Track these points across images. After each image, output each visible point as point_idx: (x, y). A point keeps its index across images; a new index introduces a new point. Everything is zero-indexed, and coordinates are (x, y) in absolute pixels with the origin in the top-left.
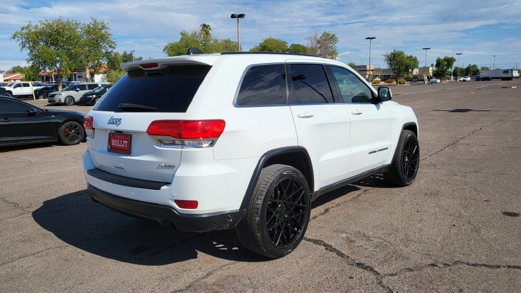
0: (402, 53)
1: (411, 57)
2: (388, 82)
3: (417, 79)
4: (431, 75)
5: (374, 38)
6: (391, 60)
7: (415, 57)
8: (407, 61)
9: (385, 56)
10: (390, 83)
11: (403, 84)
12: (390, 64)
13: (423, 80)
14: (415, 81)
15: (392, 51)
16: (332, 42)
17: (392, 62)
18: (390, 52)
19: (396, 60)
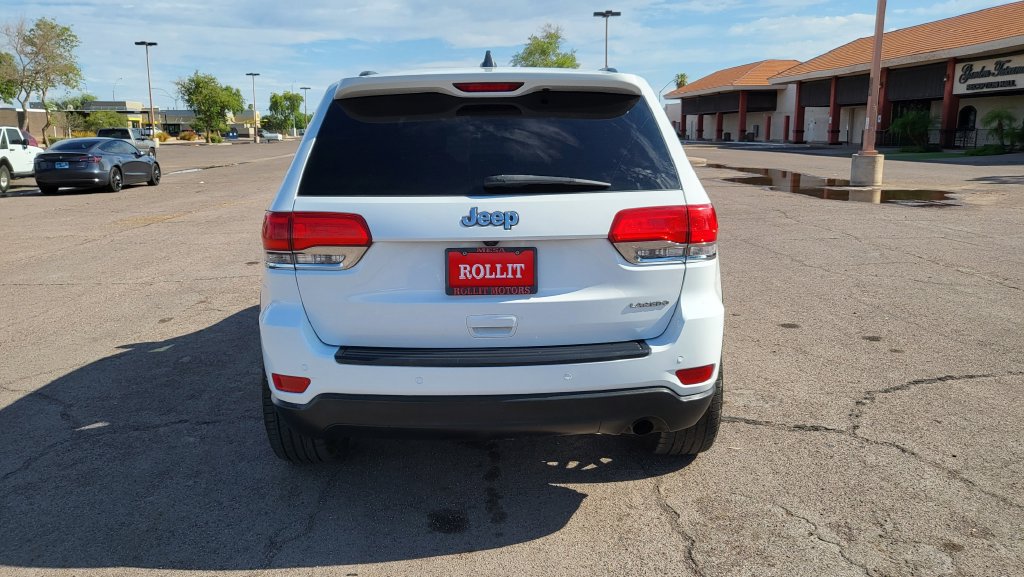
0: (212, 80)
1: (227, 89)
2: (182, 139)
3: (237, 133)
4: (259, 126)
5: (155, 44)
6: (191, 93)
7: (238, 90)
8: (224, 98)
9: (178, 84)
10: (189, 140)
11: (219, 142)
12: (188, 101)
13: (247, 136)
14: (233, 137)
15: (192, 75)
16: (62, 44)
17: (194, 98)
18: (186, 76)
19: (201, 92)
